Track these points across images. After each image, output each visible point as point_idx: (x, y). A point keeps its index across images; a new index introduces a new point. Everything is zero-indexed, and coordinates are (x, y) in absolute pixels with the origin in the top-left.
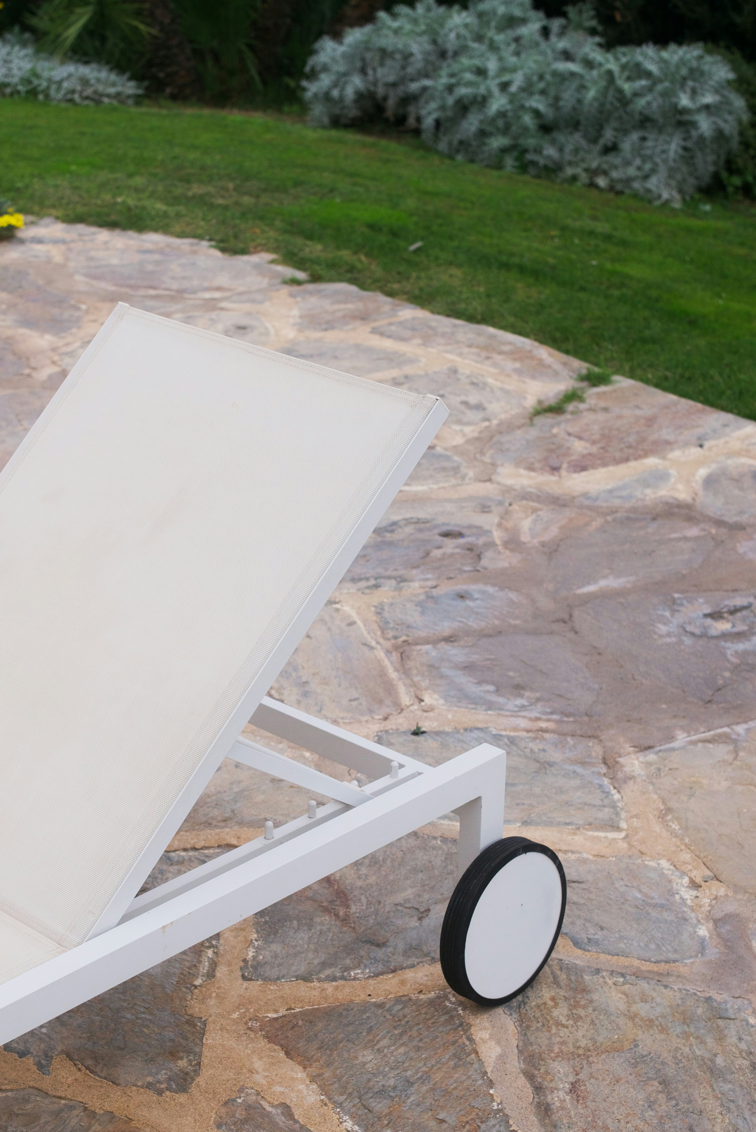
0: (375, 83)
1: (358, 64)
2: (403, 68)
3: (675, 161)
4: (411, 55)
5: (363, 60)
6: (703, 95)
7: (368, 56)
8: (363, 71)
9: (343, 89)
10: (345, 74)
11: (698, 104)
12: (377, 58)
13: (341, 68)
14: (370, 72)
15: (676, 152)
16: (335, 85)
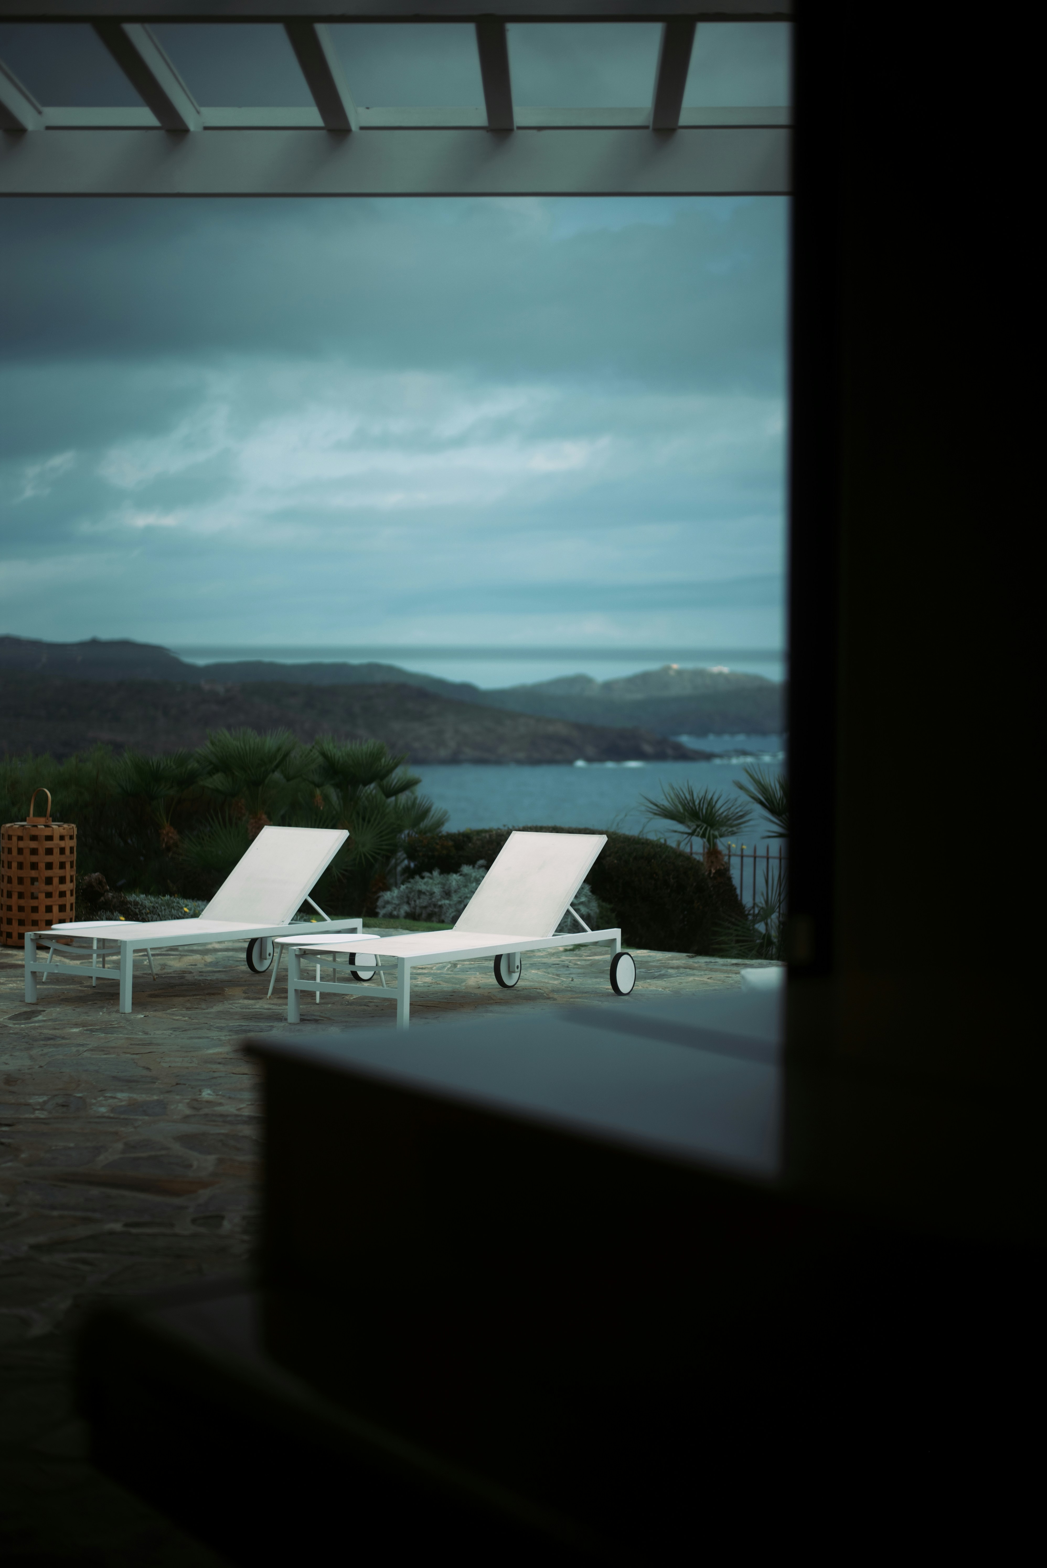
0: (415, 908)
1: (406, 900)
2: (430, 899)
3: (570, 926)
4: (434, 893)
5: (408, 897)
6: (580, 898)
7: (411, 895)
8: (408, 903)
9: (399, 911)
10: (398, 905)
11: (579, 902)
12: (416, 895)
13: (396, 901)
14: (412, 903)
15: (571, 922)
16: (395, 908)
